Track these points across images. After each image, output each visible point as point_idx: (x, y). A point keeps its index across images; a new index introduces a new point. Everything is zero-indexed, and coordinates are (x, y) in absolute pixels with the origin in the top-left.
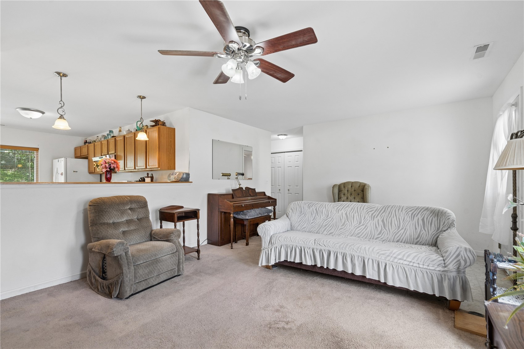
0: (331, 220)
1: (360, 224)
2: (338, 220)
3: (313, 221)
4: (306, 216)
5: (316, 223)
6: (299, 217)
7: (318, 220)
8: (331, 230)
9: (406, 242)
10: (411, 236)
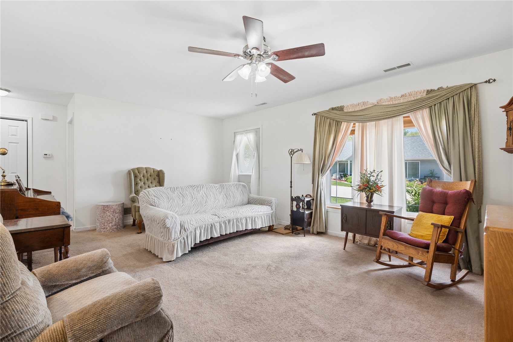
0: (196, 201)
1: (215, 199)
2: (201, 199)
3: (183, 204)
4: (174, 201)
5: (186, 206)
6: (168, 203)
7: (186, 202)
8: (197, 208)
9: (238, 206)
10: (240, 201)
